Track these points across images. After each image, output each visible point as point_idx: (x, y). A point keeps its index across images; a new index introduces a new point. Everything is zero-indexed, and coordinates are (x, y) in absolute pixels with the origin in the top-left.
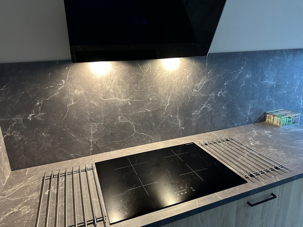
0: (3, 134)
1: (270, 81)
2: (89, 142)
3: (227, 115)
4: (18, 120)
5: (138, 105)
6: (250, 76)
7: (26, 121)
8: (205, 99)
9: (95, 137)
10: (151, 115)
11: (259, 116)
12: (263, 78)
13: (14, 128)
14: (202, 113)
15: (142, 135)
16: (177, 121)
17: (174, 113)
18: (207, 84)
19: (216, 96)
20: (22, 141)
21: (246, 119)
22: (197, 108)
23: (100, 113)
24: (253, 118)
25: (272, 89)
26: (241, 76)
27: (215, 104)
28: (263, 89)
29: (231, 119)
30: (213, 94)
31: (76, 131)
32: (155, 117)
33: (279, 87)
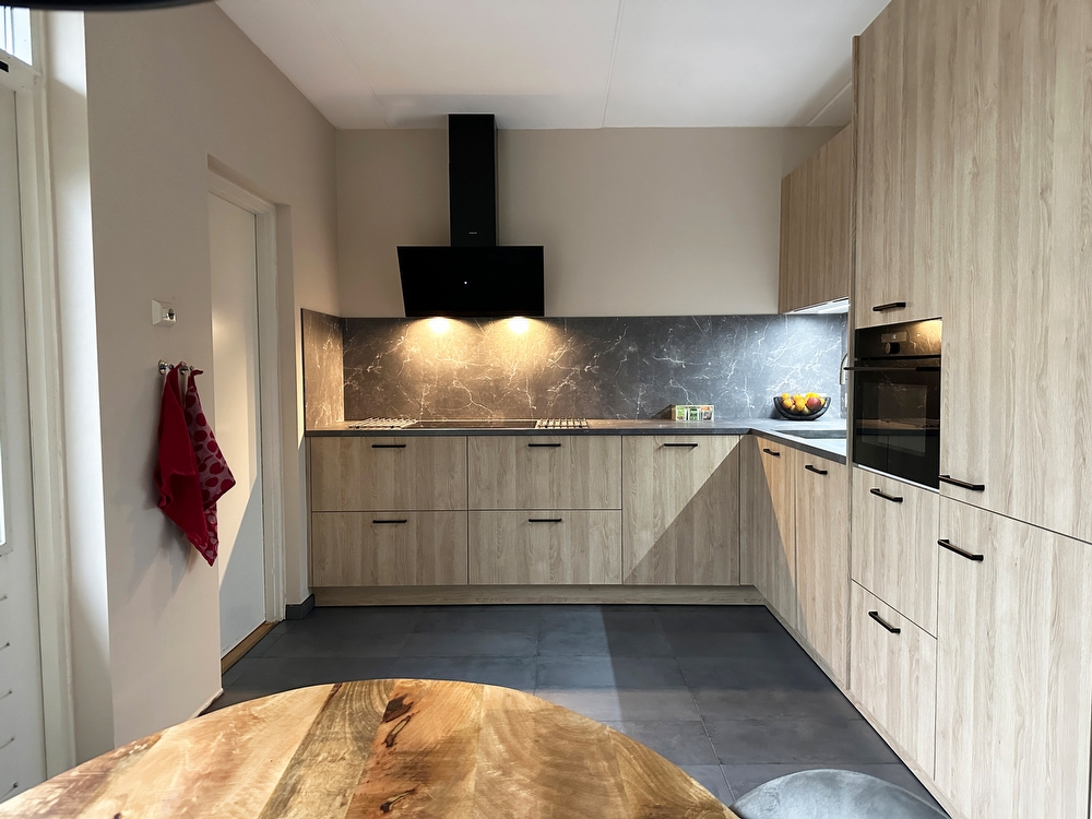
0: (345, 382)
1: (674, 358)
3: (602, 399)
4: (359, 371)
5: (477, 371)
6: (636, 349)
7: (365, 372)
8: (566, 374)
9: (426, 400)
10: (492, 384)
11: (659, 409)
12: (660, 353)
13: (354, 378)
14: (561, 391)
15: (479, 408)
16: (526, 397)
17: (523, 385)
18: (567, 354)
19: (582, 371)
20: (359, 392)
21: (635, 410)
22: (554, 384)
23: (434, 374)
24: (648, 411)
25: (678, 369)
26: (619, 347)
27: (581, 381)
28: (663, 370)
29: (609, 407)
30: (577, 368)
31: (408, 390)
32: (497, 388)
33: (693, 370)
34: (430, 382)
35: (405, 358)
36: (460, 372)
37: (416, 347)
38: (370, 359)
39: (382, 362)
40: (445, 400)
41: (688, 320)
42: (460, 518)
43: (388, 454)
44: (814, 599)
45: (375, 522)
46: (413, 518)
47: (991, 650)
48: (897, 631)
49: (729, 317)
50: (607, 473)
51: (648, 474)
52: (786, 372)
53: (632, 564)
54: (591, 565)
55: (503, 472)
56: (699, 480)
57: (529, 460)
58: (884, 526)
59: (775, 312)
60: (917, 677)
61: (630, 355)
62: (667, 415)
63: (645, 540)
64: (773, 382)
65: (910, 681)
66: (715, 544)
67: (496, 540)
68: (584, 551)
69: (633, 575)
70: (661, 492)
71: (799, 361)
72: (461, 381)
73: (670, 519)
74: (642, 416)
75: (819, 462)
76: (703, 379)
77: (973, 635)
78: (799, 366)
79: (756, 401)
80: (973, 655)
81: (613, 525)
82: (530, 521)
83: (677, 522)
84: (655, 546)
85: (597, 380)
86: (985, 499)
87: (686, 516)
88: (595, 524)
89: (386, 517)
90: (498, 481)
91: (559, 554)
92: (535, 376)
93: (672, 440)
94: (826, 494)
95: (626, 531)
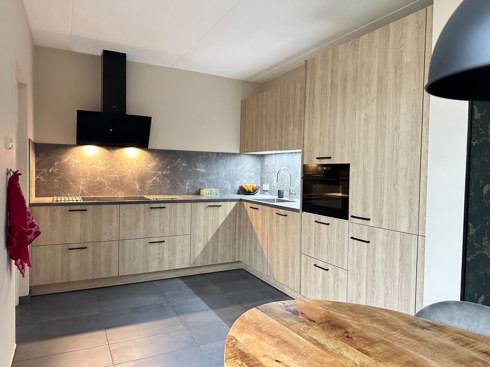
0: (36, 177)
1: (201, 169)
2: (79, 189)
3: (171, 186)
4: (44, 171)
5: (110, 172)
6: (186, 165)
7: (48, 172)
8: (155, 174)
9: (83, 187)
10: (118, 179)
11: (195, 191)
12: (196, 167)
13: (41, 175)
14: (152, 182)
15: (111, 190)
16: (136, 185)
17: (134, 179)
18: (156, 166)
19: (162, 174)
20: (44, 182)
21: (185, 191)
22: (149, 179)
23: (87, 173)
24: (191, 191)
25: (203, 174)
26: (179, 164)
27: (162, 178)
28: (197, 174)
29: (174, 189)
30: (160, 172)
31: (73, 181)
32: (121, 181)
33: (208, 174)
34: (85, 177)
35: (71, 165)
36: (101, 172)
37: (78, 159)
38: (51, 165)
39: (58, 166)
40: (93, 186)
41: (207, 153)
42: (115, 244)
43: (77, 215)
44: (278, 263)
45: (69, 249)
46: (90, 246)
47: (374, 272)
48: (327, 270)
49: (222, 153)
50: (185, 219)
51: (202, 218)
52: (242, 176)
53: (194, 258)
54: (177, 260)
55: (137, 221)
56: (221, 220)
57: (150, 215)
58: (320, 234)
59: (239, 152)
60: (338, 285)
61: (184, 167)
62: (198, 193)
63: (200, 247)
64: (238, 180)
65: (334, 287)
66: (227, 246)
67: (133, 253)
68: (174, 254)
69: (195, 263)
70: (207, 226)
71: (246, 172)
72: (102, 177)
73: (210, 237)
74: (188, 194)
75: (282, 212)
76: (213, 178)
77: (365, 266)
78: (246, 174)
79: (232, 187)
80: (365, 274)
81: (187, 241)
82: (150, 243)
83: (212, 238)
84: (204, 249)
85: (169, 177)
86: (370, 223)
87: (216, 235)
88: (179, 242)
89: (75, 246)
90: (135, 225)
91: (163, 257)
92: (140, 175)
93: (211, 204)
94: (286, 223)
95: (192, 244)
